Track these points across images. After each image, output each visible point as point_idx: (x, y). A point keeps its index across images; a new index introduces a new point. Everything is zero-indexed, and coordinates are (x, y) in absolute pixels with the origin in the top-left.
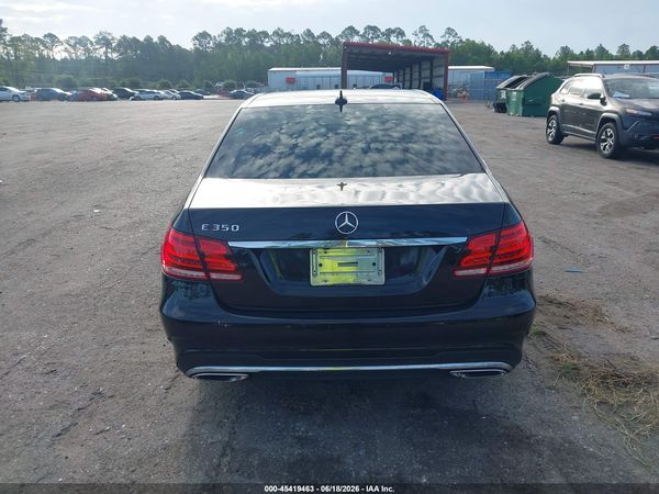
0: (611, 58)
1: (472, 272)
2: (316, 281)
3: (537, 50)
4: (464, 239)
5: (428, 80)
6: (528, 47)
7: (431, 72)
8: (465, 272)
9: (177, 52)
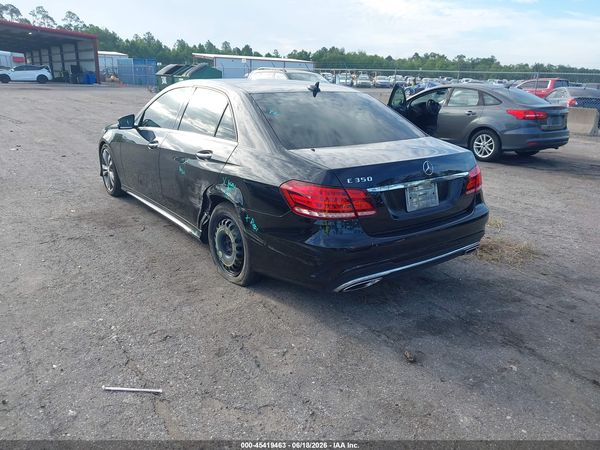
0: (217, 52)
2: (410, 208)
3: (158, 41)
5: (75, 64)
6: (150, 38)
7: (62, 56)
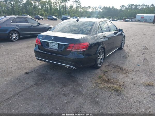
1: (69, 50)
2: (49, 47)
4: (69, 44)
8: (68, 50)
9: (116, 10)
